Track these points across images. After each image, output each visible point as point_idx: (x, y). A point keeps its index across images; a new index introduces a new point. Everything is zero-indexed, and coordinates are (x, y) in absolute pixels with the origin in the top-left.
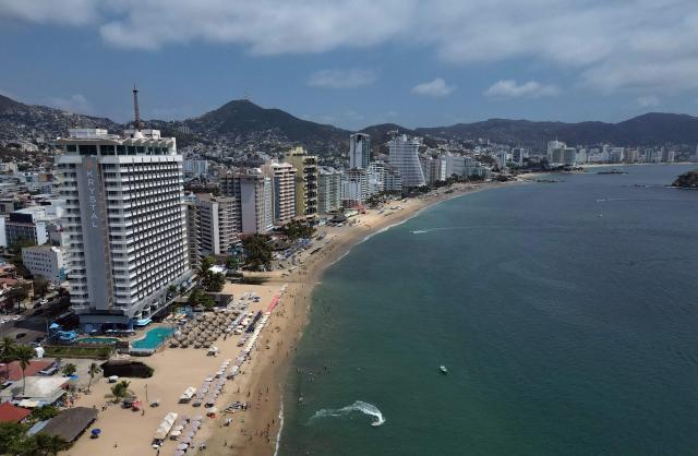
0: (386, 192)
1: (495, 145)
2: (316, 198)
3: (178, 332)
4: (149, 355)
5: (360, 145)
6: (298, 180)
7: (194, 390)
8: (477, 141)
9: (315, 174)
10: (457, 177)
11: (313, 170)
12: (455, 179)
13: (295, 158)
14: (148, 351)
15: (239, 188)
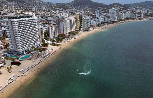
0: (104, 23)
1: (144, 9)
2: (82, 25)
3: (31, 56)
4: (22, 61)
5: (99, 10)
6: (77, 20)
7: (22, 70)
8: (140, 8)
9: (82, 19)
10: (128, 18)
11: (82, 18)
13: (77, 15)
14: (22, 60)
15: (60, 23)
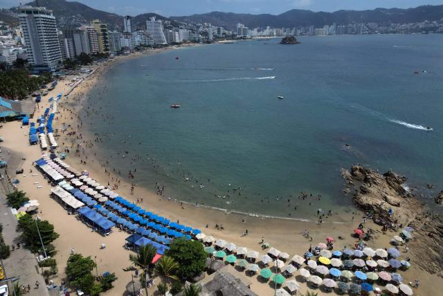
2: (109, 44)
5: (129, 21)
6: (98, 34)
9: (107, 33)
11: (105, 30)
12: (185, 42)
13: (96, 24)
15: (73, 35)
